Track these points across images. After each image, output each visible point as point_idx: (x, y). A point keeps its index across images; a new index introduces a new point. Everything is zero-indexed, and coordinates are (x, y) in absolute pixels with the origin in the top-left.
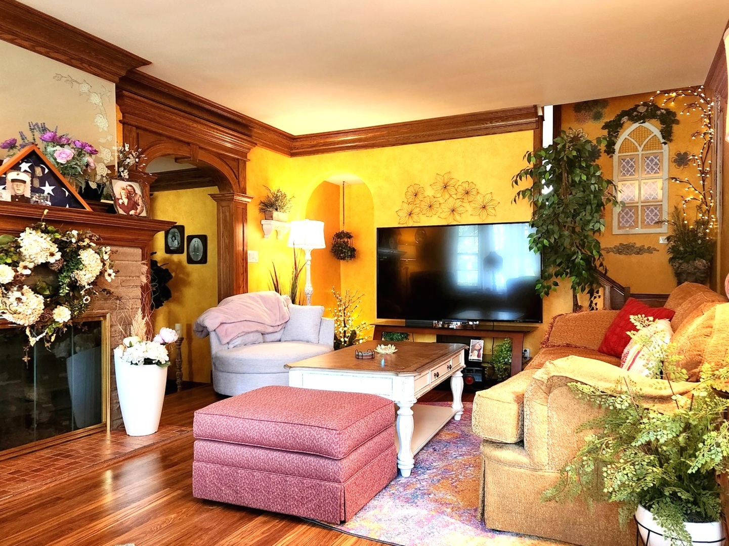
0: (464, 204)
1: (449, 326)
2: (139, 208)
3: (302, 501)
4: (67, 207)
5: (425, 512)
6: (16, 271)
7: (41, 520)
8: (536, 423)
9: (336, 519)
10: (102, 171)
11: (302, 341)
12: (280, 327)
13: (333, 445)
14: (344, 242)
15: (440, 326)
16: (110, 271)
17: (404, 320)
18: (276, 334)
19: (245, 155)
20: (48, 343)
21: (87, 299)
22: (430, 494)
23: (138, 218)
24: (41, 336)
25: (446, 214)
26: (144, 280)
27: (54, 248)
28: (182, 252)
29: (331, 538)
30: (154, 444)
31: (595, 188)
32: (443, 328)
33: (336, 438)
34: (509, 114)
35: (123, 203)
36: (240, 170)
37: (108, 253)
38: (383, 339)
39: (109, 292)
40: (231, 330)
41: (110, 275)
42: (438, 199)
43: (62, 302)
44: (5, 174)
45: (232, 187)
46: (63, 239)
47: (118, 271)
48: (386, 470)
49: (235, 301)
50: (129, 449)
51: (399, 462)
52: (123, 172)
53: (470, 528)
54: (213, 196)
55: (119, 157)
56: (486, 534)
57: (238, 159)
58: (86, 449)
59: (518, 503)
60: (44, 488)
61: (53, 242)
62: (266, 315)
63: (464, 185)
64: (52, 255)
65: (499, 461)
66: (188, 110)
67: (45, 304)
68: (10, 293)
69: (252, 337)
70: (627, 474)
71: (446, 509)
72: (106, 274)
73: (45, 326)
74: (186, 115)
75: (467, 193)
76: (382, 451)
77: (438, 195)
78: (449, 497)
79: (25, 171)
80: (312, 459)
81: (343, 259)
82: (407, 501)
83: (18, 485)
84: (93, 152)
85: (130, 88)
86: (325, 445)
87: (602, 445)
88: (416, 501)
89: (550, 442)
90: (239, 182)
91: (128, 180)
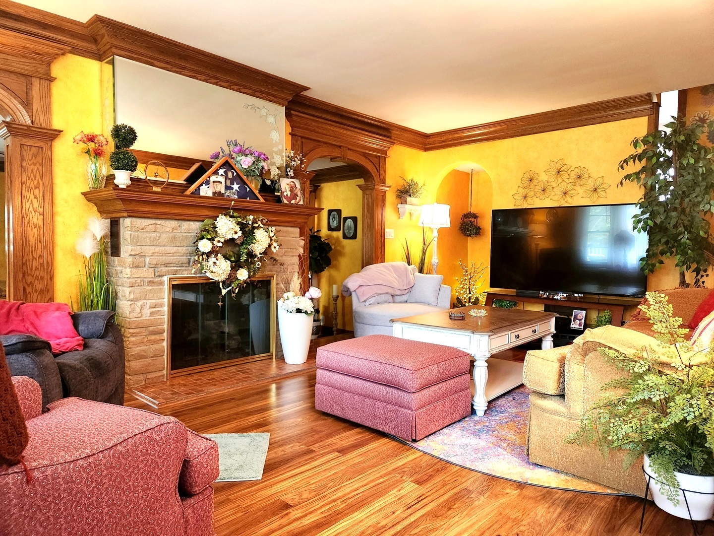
0: (576, 188)
1: (553, 297)
2: (298, 198)
3: (386, 421)
4: (248, 199)
5: (485, 443)
6: (213, 244)
7: (219, 411)
8: (572, 380)
9: (409, 437)
10: (274, 171)
11: (423, 303)
12: (407, 291)
13: (408, 382)
14: (470, 221)
15: (545, 296)
16: (275, 245)
17: (515, 290)
18: (403, 296)
19: (385, 152)
20: (234, 293)
21: (258, 264)
22: (494, 431)
23: (297, 206)
24: (229, 289)
25: (559, 196)
26: (301, 251)
27: (237, 228)
28: (340, 230)
29: (403, 450)
30: (301, 371)
31: (703, 171)
32: (548, 298)
33: (409, 376)
34: (622, 102)
35: (287, 195)
36: (381, 165)
37: (273, 232)
38: (494, 306)
39: (275, 260)
40: (366, 292)
41: (275, 247)
42: (552, 184)
43: (242, 266)
44: (209, 177)
45: (374, 179)
46: (243, 222)
47: (281, 245)
48: (459, 407)
49: (372, 268)
50: (285, 372)
51: (474, 403)
52: (289, 171)
53: (517, 460)
54: (360, 186)
55: (286, 160)
56: (528, 466)
57: (379, 156)
58: (257, 370)
59: (556, 445)
60: (226, 391)
61: (237, 224)
62: (395, 281)
63: (576, 170)
64: (236, 233)
65: (542, 409)
66: (340, 120)
67: (231, 267)
68: (210, 259)
69: (383, 298)
70: (632, 427)
71: (502, 444)
72: (272, 247)
73: (232, 282)
74: (338, 125)
75: (579, 177)
76: (456, 392)
77: (552, 180)
78: (510, 436)
79: (222, 175)
80: (393, 390)
81: (470, 235)
82: (474, 433)
83: (212, 388)
84: (266, 159)
85: (296, 108)
86: (401, 380)
87: (619, 401)
88: (480, 434)
89: (586, 397)
90: (379, 174)
91: (292, 178)
